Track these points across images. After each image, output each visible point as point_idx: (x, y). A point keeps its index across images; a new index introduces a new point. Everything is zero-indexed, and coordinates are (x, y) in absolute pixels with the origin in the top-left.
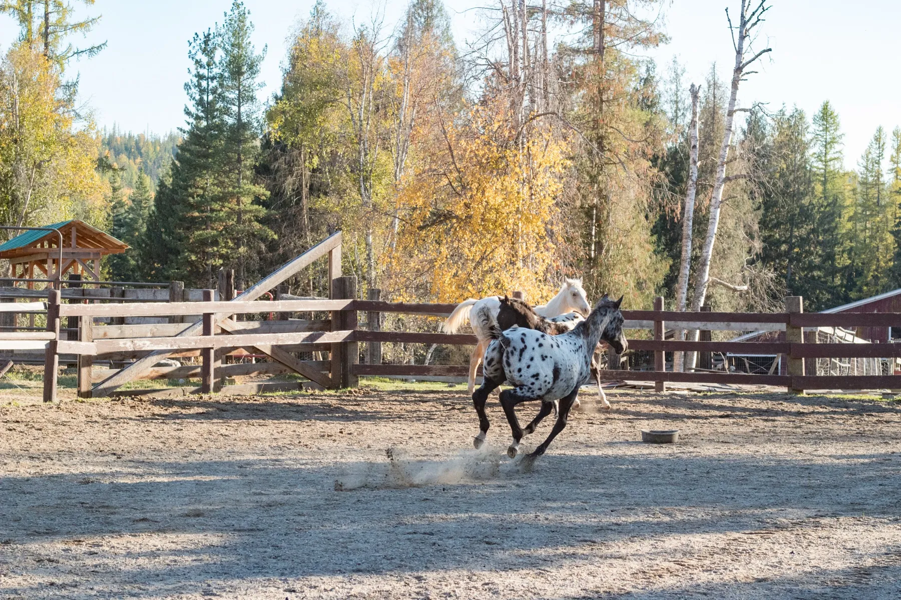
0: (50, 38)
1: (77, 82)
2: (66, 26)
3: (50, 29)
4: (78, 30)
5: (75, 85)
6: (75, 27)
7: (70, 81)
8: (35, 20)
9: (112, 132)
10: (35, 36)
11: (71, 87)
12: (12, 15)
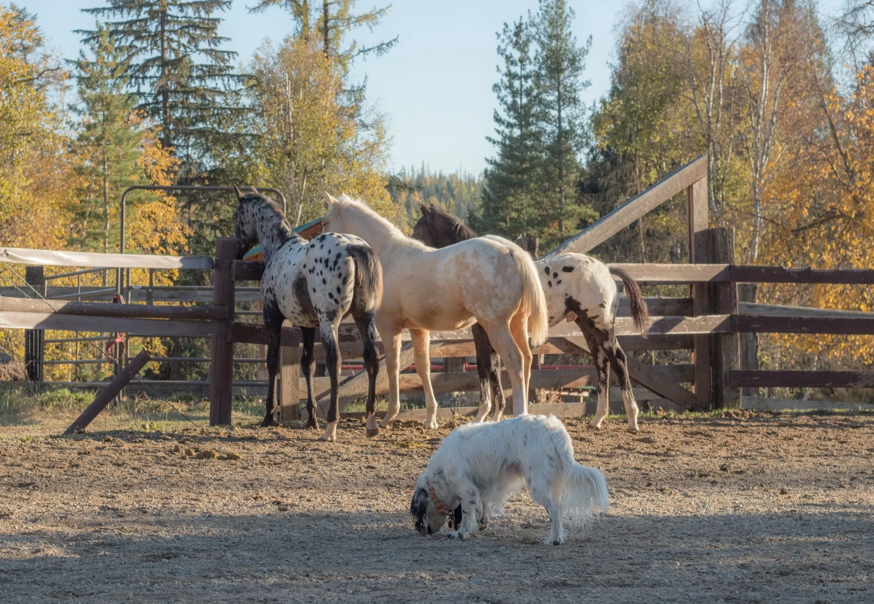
0: (331, 35)
1: (364, 86)
2: (349, 19)
3: (330, 23)
4: (364, 24)
5: (361, 90)
6: (359, 20)
7: (356, 85)
8: (313, 12)
9: (420, 172)
10: (313, 31)
11: (357, 94)
12: (283, 8)
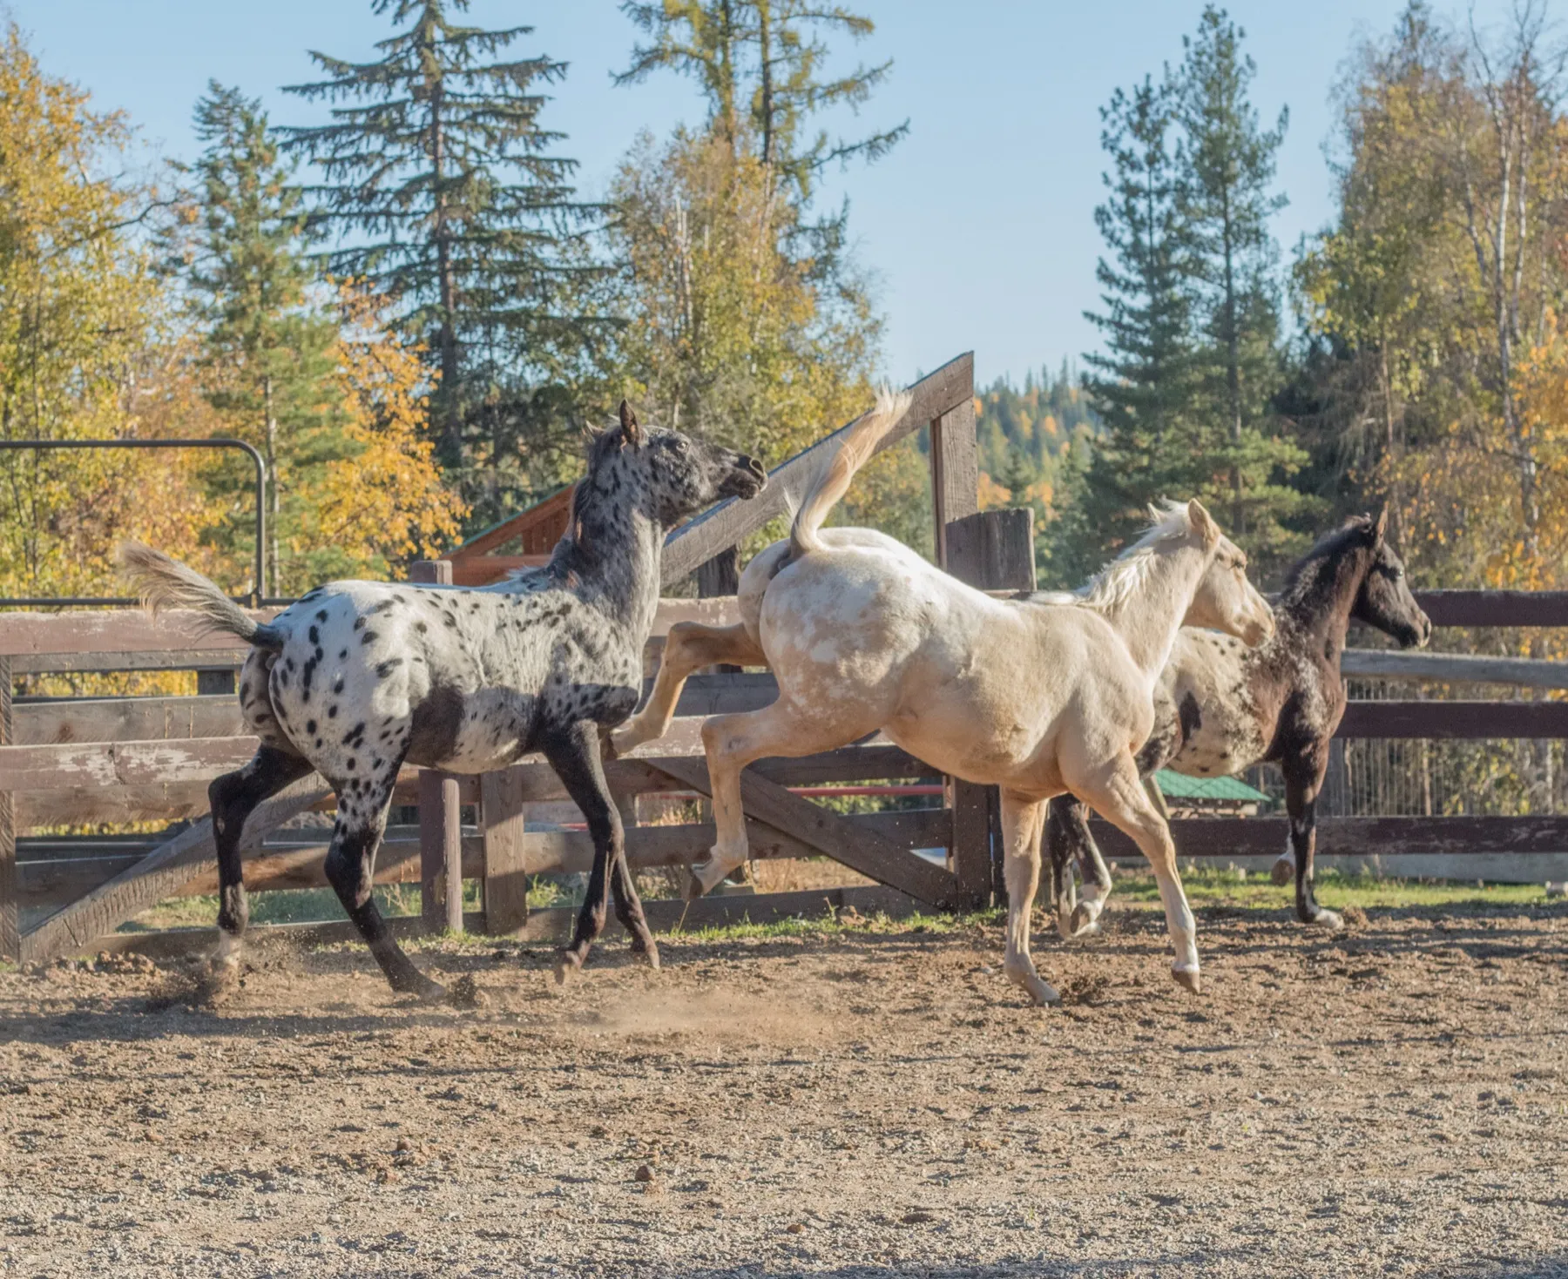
0: (776, 122)
1: (843, 219)
2: (811, 91)
3: (776, 99)
4: (841, 98)
5: (837, 226)
6: (832, 91)
7: (828, 216)
8: (740, 79)
9: (1058, 378)
10: (742, 116)
11: (831, 233)
12: (682, 72)
